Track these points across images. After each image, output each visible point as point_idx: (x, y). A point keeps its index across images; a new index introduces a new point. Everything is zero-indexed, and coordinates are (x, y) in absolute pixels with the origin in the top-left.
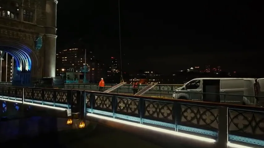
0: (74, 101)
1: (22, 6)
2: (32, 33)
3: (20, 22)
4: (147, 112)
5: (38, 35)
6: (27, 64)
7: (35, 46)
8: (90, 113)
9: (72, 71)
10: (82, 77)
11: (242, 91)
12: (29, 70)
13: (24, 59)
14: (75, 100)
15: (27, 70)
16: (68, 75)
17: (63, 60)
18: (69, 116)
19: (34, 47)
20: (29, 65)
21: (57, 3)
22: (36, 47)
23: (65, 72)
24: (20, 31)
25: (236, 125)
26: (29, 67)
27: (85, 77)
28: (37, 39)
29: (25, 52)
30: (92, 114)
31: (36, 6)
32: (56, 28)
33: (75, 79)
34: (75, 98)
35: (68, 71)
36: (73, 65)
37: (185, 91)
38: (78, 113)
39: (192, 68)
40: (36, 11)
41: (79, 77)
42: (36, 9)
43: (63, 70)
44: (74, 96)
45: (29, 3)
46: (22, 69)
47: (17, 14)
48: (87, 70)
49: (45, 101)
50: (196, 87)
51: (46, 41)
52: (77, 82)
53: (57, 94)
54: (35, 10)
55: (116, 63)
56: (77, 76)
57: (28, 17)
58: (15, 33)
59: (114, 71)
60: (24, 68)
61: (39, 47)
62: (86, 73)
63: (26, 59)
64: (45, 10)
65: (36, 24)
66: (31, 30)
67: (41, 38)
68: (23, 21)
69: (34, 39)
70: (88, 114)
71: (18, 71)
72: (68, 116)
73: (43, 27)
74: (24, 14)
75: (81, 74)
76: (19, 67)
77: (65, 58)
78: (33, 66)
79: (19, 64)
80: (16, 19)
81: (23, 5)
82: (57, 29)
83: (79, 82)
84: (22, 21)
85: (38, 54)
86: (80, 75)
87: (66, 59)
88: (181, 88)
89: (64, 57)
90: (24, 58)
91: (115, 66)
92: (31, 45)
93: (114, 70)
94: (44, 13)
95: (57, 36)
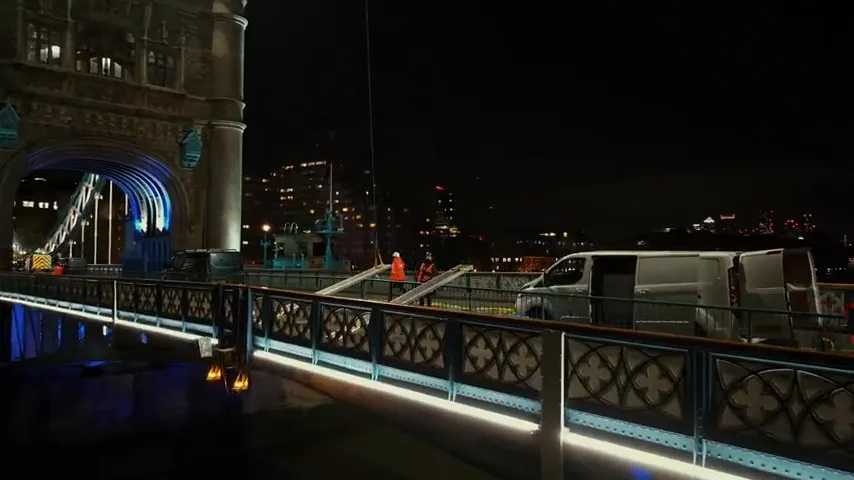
0: (227, 314)
1: (143, 41)
2: (172, 119)
3: (138, 88)
4: (387, 346)
5: (188, 122)
6: (160, 212)
7: (183, 158)
8: (263, 349)
9: (293, 231)
10: (319, 250)
11: (694, 293)
12: (164, 229)
13: (151, 197)
14: (229, 313)
15: (161, 230)
16: (281, 244)
17: (282, 198)
18: (205, 358)
19: (177, 161)
20: (165, 215)
21: (245, 27)
22: (185, 160)
23: (270, 236)
24: (138, 113)
25: (584, 382)
26: (165, 220)
27: (328, 250)
28: (185, 137)
29: (155, 175)
30: (269, 352)
31: (184, 38)
32: (244, 101)
33: (299, 257)
34: (229, 309)
35: (281, 233)
36: (312, 212)
37: (543, 289)
38: (231, 349)
39: (709, 220)
40: (183, 52)
41: (310, 248)
42: (183, 49)
43: (266, 228)
44: (227, 302)
45: (164, 29)
46: (146, 226)
47: (130, 65)
48: (336, 230)
49: (164, 317)
50: (574, 278)
51: (213, 141)
52: (304, 264)
53: (189, 297)
54: (180, 50)
55: (451, 205)
56: (305, 247)
57: (161, 74)
58: (124, 121)
59: (443, 230)
60: (151, 224)
61: (192, 161)
62: (334, 237)
63: (156, 196)
64: (211, 49)
65: (183, 92)
66: (170, 112)
67: (199, 132)
68: (148, 85)
69: (177, 137)
70: (258, 354)
71: (137, 231)
72: (203, 355)
73: (203, 98)
74: (149, 64)
75: (317, 240)
76: (140, 219)
77: (289, 190)
78: (175, 217)
79: (139, 213)
80: (128, 79)
81: (146, 38)
82: (244, 105)
83: (311, 267)
84: (145, 83)
85: (189, 181)
86: (315, 244)
87: (290, 194)
88: (536, 281)
89: (286, 189)
90: (153, 194)
91: (449, 214)
92: (170, 155)
93: (445, 227)
94: (207, 59)
95: (244, 127)
